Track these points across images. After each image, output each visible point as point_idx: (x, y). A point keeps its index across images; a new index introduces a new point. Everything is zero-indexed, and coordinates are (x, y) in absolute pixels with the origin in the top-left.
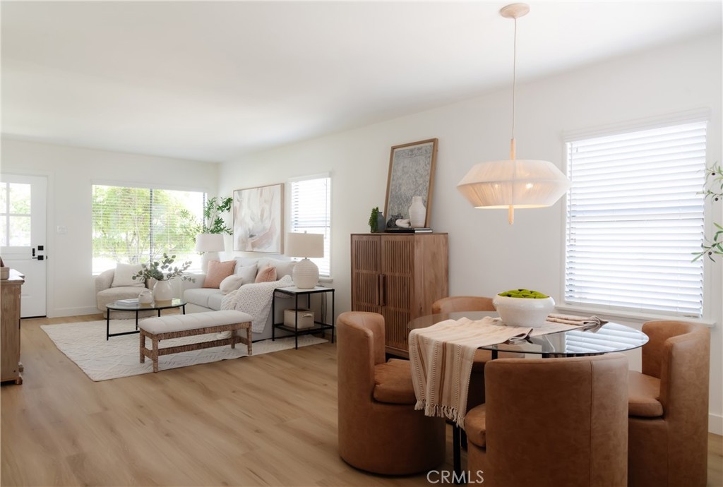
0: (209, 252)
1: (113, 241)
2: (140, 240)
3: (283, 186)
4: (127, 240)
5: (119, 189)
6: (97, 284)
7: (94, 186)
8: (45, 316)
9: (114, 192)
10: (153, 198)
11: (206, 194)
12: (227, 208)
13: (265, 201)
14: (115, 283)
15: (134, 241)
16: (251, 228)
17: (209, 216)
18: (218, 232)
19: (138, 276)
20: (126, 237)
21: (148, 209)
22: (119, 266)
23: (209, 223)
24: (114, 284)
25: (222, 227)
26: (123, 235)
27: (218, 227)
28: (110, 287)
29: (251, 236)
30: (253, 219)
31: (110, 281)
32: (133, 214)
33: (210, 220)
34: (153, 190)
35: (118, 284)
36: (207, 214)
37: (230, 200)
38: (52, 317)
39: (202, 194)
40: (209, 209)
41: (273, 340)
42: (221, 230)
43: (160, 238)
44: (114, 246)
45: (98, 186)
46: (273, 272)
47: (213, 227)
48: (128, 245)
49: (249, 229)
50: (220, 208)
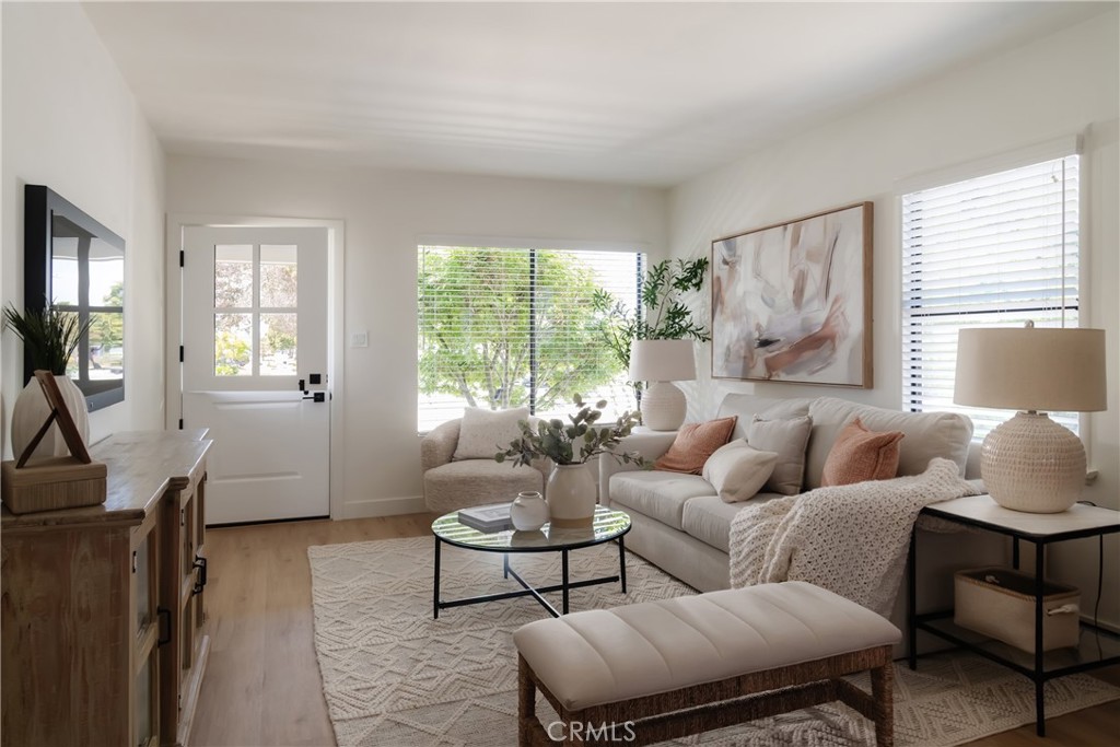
0: (660, 382)
1: (460, 361)
2: (510, 357)
3: (869, 209)
4: (485, 358)
5: (469, 252)
6: (424, 453)
7: (420, 248)
8: (328, 517)
9: (461, 262)
10: (536, 270)
11: (644, 257)
12: (694, 281)
13: (810, 256)
14: (460, 452)
15: (499, 358)
16: (764, 323)
17: (654, 302)
18: (675, 335)
19: (509, 453)
20: (484, 352)
21: (527, 294)
22: (471, 413)
23: (654, 317)
24: (458, 453)
25: (683, 324)
26: (479, 348)
27: (674, 326)
28: (451, 459)
29: (765, 343)
30: (769, 303)
31: (450, 448)
32: (497, 303)
33: (657, 311)
34: (536, 252)
35: (466, 454)
36: (650, 296)
37: (701, 265)
38: (341, 518)
39: (634, 256)
40: (655, 287)
41: (913, 667)
42: (683, 330)
43: (546, 352)
44: (460, 371)
45: (427, 248)
46: (893, 450)
47: (662, 326)
48: (488, 366)
49: (758, 327)
50: (682, 284)
